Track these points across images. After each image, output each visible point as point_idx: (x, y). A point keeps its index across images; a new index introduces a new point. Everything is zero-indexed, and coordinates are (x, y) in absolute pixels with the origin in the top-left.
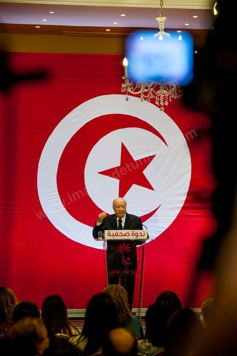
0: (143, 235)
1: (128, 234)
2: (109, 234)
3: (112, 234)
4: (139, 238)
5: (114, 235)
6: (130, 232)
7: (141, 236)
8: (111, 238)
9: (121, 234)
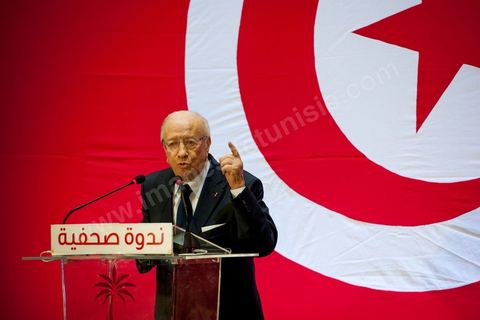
0: (158, 240)
1: (113, 239)
2: (62, 241)
3: (69, 240)
4: (148, 250)
5: (77, 240)
6: (121, 229)
7: (154, 243)
8: (66, 251)
9: (94, 239)
